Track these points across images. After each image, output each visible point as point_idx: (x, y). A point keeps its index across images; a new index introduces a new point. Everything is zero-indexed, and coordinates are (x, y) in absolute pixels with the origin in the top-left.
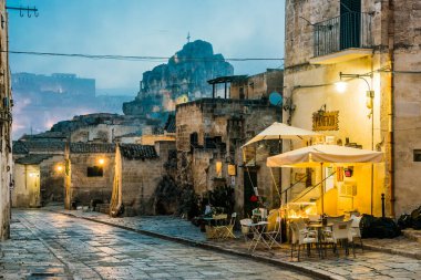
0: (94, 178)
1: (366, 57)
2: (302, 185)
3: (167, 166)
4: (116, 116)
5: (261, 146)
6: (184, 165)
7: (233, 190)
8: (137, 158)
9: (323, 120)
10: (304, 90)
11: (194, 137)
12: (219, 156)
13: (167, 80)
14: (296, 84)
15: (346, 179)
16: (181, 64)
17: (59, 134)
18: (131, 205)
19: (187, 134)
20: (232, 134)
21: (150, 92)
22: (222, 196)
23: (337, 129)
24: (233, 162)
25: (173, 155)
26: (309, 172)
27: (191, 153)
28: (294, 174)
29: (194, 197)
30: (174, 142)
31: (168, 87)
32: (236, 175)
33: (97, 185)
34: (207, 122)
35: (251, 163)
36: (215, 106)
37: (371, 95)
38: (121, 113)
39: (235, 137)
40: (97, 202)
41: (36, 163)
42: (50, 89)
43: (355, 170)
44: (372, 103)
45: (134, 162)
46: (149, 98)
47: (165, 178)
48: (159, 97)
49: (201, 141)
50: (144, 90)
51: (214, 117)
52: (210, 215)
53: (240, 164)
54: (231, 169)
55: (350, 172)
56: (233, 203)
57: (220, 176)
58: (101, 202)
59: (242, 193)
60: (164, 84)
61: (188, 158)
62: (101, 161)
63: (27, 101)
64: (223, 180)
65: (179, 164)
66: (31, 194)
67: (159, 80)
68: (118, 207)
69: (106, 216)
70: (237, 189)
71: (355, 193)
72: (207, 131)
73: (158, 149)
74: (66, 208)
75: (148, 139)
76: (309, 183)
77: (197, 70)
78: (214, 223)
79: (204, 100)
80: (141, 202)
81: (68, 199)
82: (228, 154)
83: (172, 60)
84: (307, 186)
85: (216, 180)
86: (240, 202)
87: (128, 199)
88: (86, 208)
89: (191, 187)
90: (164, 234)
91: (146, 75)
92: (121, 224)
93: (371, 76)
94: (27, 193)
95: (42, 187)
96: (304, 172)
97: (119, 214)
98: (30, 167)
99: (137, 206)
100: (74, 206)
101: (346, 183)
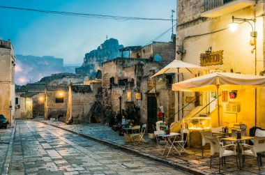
0: (59, 104)
1: (249, 7)
2: (192, 105)
3: (97, 96)
4: (72, 74)
5: (161, 79)
6: (106, 95)
7: (139, 109)
8: (80, 92)
9: (209, 58)
10: (193, 39)
11: (112, 79)
12: (129, 88)
13: (97, 57)
14: (186, 36)
15: (230, 100)
16: (103, 49)
17: (44, 83)
18: (77, 118)
19: (108, 79)
20: (138, 74)
21: (89, 63)
22: (132, 113)
23: (222, 63)
24: (139, 91)
25: (100, 90)
26: (198, 95)
27: (110, 88)
28: (185, 98)
29: (112, 114)
30: (101, 83)
31: (97, 61)
32: (141, 99)
33: (61, 107)
34: (120, 70)
35: (153, 91)
36: (124, 62)
37: (255, 35)
38: (74, 73)
39: (140, 75)
40: (60, 116)
41: (30, 97)
42: (42, 63)
43: (238, 93)
44: (255, 41)
45: (78, 94)
46: (88, 66)
47: (96, 103)
48: (92, 65)
49: (116, 82)
50: (86, 62)
51: (124, 68)
52: (127, 126)
53: (144, 91)
54: (137, 95)
55: (234, 94)
56: (139, 117)
57: (130, 100)
58: (62, 116)
59: (146, 111)
60: (95, 59)
61: (109, 92)
62: (61, 94)
63: (31, 69)
64: (132, 103)
65: (104, 95)
66: (28, 112)
67: (93, 57)
68: (70, 119)
69: (64, 124)
70: (142, 108)
71: (239, 110)
72: (120, 76)
73: (92, 87)
74: (45, 119)
75: (87, 82)
76: (197, 103)
77: (111, 52)
78: (130, 132)
79: (118, 58)
80: (83, 116)
81: (46, 115)
82: (136, 86)
83: (99, 48)
84: (196, 106)
85: (127, 103)
86: (145, 116)
87: (75, 114)
88: (54, 119)
89: (110, 108)
90: (95, 137)
91: (87, 55)
92: (70, 129)
93: (254, 21)
94: (26, 112)
95: (33, 108)
96: (193, 95)
97: (70, 123)
98: (28, 99)
99: (80, 118)
100: (49, 118)
101: (230, 102)
